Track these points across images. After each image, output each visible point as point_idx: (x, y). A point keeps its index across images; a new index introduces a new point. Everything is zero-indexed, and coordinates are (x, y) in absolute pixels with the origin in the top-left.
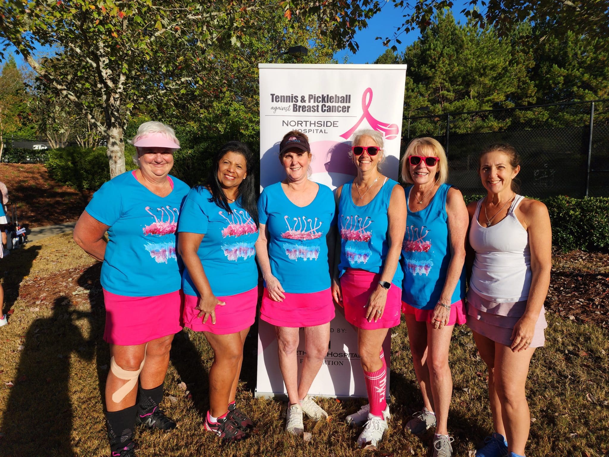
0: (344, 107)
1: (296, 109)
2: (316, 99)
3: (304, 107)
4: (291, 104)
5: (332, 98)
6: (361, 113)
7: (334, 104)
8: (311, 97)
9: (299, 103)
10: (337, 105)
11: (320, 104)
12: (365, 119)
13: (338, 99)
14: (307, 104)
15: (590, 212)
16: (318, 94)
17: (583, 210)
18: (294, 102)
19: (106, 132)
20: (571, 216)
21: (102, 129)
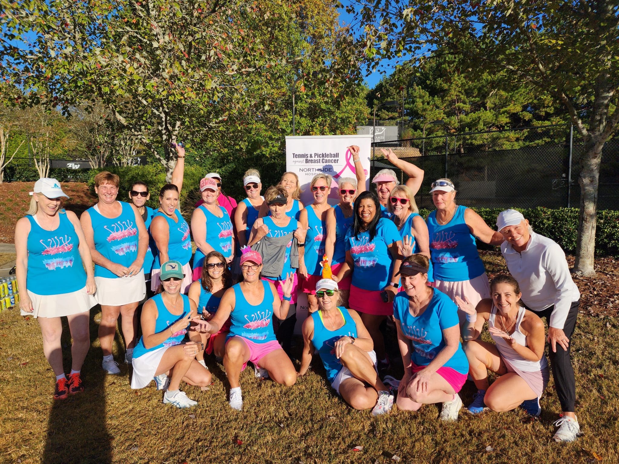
0: (335, 160)
1: (307, 161)
2: (319, 156)
4: (304, 159)
5: (328, 155)
6: (345, 163)
7: (329, 158)
8: (315, 154)
9: (309, 158)
10: (331, 159)
11: (321, 159)
12: (348, 167)
13: (331, 155)
14: (313, 159)
15: (561, 220)
16: (320, 152)
17: (556, 219)
18: (306, 158)
19: (167, 164)
20: (544, 225)
21: (164, 162)
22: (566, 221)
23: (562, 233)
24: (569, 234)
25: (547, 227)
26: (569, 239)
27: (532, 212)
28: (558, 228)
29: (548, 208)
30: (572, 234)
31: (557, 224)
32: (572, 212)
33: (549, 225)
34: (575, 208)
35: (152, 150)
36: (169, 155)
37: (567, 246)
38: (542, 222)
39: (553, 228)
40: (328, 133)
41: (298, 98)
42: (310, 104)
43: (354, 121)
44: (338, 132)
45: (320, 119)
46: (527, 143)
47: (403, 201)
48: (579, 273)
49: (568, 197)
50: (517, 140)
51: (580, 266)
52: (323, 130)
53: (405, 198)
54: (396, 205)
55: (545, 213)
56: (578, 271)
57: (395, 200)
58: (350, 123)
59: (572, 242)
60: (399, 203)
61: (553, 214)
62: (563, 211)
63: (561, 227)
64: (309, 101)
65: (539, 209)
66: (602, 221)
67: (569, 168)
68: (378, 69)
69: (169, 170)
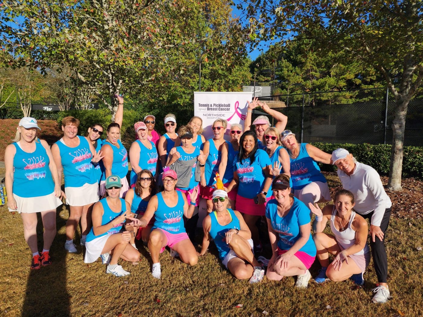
0: (227, 109)
1: (208, 109)
2: (216, 105)
3: (211, 109)
4: (207, 107)
5: (223, 105)
6: (234, 111)
7: (223, 107)
8: (214, 104)
9: (210, 107)
10: (225, 108)
11: (218, 108)
12: (236, 114)
13: (225, 105)
14: (213, 107)
15: (379, 153)
16: (217, 103)
17: (376, 152)
18: (208, 107)
19: (112, 109)
20: (368, 155)
21: (110, 107)
22: (383, 153)
23: (380, 161)
24: (384, 162)
25: (370, 157)
26: (385, 165)
27: (360, 146)
28: (377, 158)
29: (371, 144)
30: (387, 162)
31: (377, 155)
32: (387, 147)
33: (371, 155)
34: (389, 144)
35: (102, 99)
36: (114, 103)
37: (383, 170)
38: (366, 154)
39: (374, 157)
40: (223, 90)
41: (203, 66)
42: (211, 70)
43: (241, 82)
44: (230, 89)
45: (218, 80)
46: (358, 100)
47: (273, 138)
48: (391, 189)
49: (384, 137)
50: (351, 97)
51: (392, 184)
52: (220, 88)
53: (275, 136)
54: (268, 140)
55: (369, 147)
56: (391, 187)
57: (268, 137)
58: (238, 83)
59: (386, 167)
60: (270, 139)
61: (374, 148)
62: (381, 146)
63: (379, 157)
64: (211, 68)
65: (365, 145)
66: (407, 154)
67: (385, 117)
68: (257, 48)
69: (113, 113)
